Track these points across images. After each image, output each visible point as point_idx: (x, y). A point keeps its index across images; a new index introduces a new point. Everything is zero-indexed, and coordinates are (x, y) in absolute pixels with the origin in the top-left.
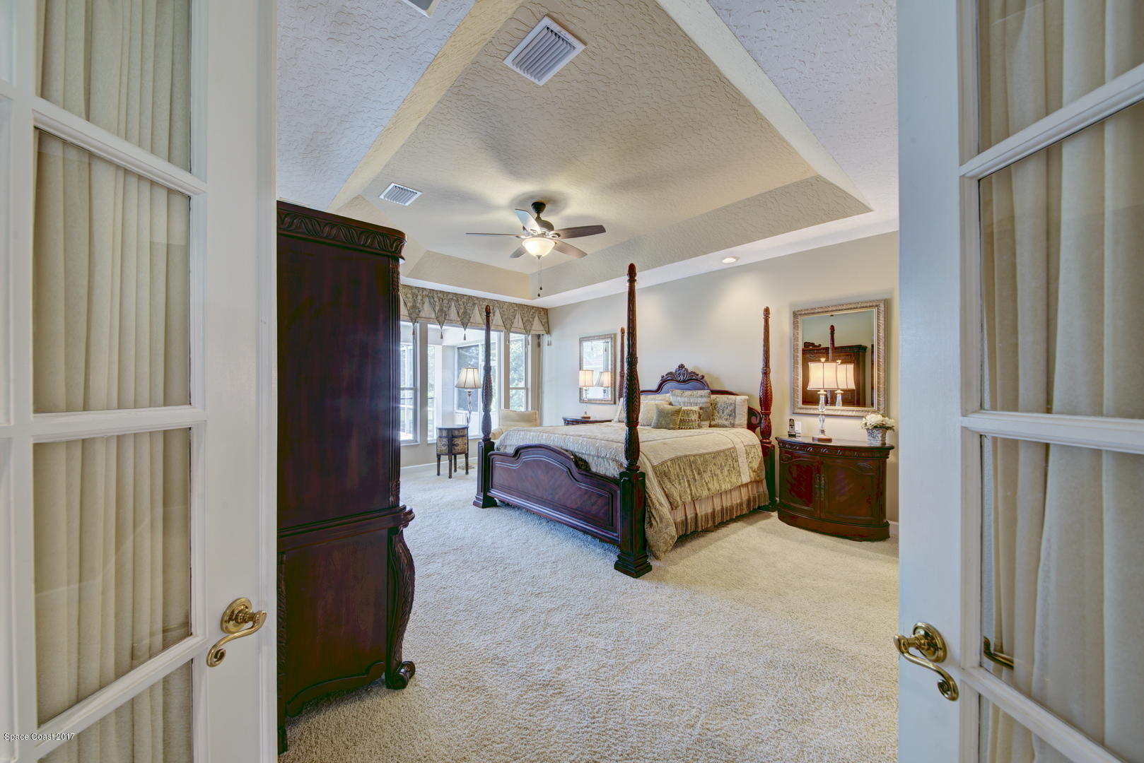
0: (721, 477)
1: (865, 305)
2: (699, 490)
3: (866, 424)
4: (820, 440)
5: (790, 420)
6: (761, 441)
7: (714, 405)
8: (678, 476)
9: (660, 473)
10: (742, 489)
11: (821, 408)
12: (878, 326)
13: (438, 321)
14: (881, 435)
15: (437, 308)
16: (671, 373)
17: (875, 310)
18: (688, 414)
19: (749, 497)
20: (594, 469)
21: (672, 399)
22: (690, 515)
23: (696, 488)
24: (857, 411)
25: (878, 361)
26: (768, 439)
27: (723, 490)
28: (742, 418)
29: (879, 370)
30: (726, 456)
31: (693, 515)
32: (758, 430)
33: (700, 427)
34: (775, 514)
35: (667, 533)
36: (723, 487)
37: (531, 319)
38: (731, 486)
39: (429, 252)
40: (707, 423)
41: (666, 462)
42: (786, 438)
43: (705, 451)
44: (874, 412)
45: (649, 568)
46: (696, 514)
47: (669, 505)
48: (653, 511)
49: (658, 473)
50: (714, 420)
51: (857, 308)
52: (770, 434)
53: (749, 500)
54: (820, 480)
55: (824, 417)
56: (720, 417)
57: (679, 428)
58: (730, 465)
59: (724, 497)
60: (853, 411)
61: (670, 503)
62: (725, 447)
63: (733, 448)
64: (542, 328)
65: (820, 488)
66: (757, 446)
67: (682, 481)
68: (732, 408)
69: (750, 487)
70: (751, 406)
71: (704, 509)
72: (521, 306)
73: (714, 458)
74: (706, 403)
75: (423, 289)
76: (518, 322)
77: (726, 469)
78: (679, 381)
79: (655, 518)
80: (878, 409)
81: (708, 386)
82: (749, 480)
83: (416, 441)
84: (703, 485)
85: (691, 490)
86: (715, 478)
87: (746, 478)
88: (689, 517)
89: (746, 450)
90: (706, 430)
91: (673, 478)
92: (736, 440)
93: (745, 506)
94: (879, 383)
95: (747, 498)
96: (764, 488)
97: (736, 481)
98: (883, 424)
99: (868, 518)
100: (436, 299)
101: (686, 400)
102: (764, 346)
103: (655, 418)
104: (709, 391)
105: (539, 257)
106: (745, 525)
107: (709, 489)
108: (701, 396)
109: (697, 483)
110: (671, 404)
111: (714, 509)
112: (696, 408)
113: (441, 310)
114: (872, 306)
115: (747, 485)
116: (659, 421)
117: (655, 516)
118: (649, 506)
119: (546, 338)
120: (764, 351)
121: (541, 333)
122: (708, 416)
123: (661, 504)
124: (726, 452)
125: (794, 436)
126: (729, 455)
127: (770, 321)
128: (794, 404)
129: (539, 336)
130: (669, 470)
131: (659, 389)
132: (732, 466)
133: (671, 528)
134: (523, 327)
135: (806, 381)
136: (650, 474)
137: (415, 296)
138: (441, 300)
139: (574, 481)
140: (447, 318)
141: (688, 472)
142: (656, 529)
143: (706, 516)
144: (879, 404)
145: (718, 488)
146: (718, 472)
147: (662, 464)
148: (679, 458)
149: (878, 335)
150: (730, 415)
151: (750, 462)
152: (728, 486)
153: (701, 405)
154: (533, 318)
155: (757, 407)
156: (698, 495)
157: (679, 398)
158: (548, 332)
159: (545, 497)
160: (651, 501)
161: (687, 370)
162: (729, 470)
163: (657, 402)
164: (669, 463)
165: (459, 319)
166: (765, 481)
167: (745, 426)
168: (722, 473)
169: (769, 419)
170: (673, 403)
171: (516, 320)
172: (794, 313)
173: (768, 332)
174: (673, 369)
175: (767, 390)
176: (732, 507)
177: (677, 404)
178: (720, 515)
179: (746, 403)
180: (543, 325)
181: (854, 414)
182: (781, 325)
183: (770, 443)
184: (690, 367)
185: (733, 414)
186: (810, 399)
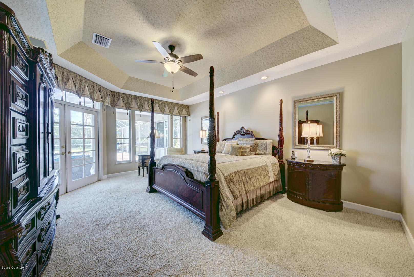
0: (260, 179)
1: (329, 96)
2: (249, 187)
3: (331, 153)
4: (308, 161)
5: (292, 151)
6: (278, 161)
7: (257, 145)
8: (238, 181)
9: (229, 180)
10: (270, 184)
11: (308, 146)
12: (336, 105)
13: (139, 109)
14: (339, 159)
15: (139, 104)
16: (238, 131)
17: (335, 98)
18: (245, 149)
19: (274, 188)
20: (195, 178)
21: (239, 142)
22: (245, 200)
23: (248, 186)
24: (325, 147)
25: (336, 123)
26: (282, 160)
27: (261, 186)
28: (270, 150)
29: (336, 127)
30: (263, 169)
31: (246, 200)
32: (277, 156)
33: (250, 154)
34: (285, 195)
35: (230, 215)
36: (261, 185)
37: (181, 110)
38: (265, 184)
39: (131, 77)
40: (254, 153)
41: (232, 174)
42: (291, 160)
43: (252, 167)
44: (334, 147)
45: (221, 233)
46: (248, 199)
47: (232, 197)
48: (223, 202)
49: (227, 180)
50: (257, 151)
51: (325, 97)
52: (282, 158)
53: (273, 190)
54: (309, 181)
55: (310, 150)
56: (260, 150)
57: (241, 155)
58: (264, 173)
59: (262, 189)
60: (323, 147)
61: (234, 196)
62: (262, 165)
63: (266, 165)
64: (186, 114)
65: (308, 185)
66: (277, 164)
67: (240, 183)
68: (265, 146)
69: (274, 183)
70: (273, 145)
71: (252, 196)
72: (177, 104)
73: (257, 170)
74: (253, 144)
75: (132, 95)
76: (176, 111)
77: (263, 175)
78: (242, 134)
79: (224, 207)
80: (336, 146)
81: (254, 137)
82: (273, 180)
83: (131, 161)
84: (251, 184)
85: (245, 188)
86: (257, 180)
87: (272, 179)
88: (244, 202)
89: (272, 166)
90: (253, 156)
91: (235, 182)
92: (267, 161)
93: (271, 192)
94: (336, 133)
95: (272, 188)
96: (280, 183)
97: (267, 181)
98: (340, 153)
99: (334, 200)
100: (138, 100)
101: (244, 142)
102: (280, 117)
103: (230, 150)
104: (255, 138)
105: (172, 73)
106: (272, 202)
107: (254, 186)
108: (251, 141)
109: (248, 184)
110: (238, 144)
111: (257, 196)
112: (249, 146)
113: (140, 105)
114: (333, 96)
115: (272, 182)
116: (232, 152)
117: (224, 205)
118: (221, 200)
119: (188, 118)
120: (280, 119)
121: (186, 115)
122: (254, 150)
123: (228, 198)
124: (263, 167)
125: (295, 159)
126: (264, 169)
127: (283, 105)
128: (294, 144)
129: (186, 117)
130: (233, 178)
131: (233, 138)
132: (265, 174)
133: (233, 212)
134: (178, 113)
135: (300, 133)
136: (223, 180)
137: (128, 98)
138: (140, 100)
139: (186, 183)
140: (143, 108)
141: (244, 178)
142: (225, 213)
143: (253, 199)
144: (336, 143)
145: (259, 185)
146: (259, 177)
147: (229, 175)
148: (238, 171)
149: (336, 110)
150: (264, 149)
151: (274, 171)
152: (264, 184)
153: (251, 145)
154: (183, 109)
155: (277, 145)
156: (248, 190)
157: (241, 142)
158: (189, 115)
159: (174, 190)
160: (222, 196)
161: (245, 129)
162: (264, 176)
163: (232, 144)
164: (233, 174)
165: (149, 109)
166: (280, 180)
167: (271, 154)
168: (261, 177)
169: (282, 151)
170: (239, 144)
171: (175, 110)
172: (294, 101)
173: (282, 111)
174: (239, 129)
175: (281, 138)
176: (265, 194)
177: (241, 144)
178: (260, 198)
179: (272, 143)
180: (187, 112)
181: (324, 148)
182: (288, 108)
183: (283, 162)
184: (246, 128)
185: (265, 148)
186: (302, 141)
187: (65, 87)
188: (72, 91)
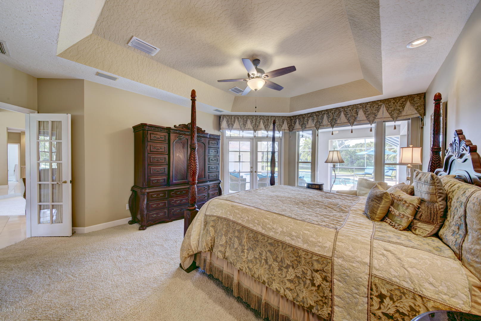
13: (316, 127)
16: (451, 145)
18: (397, 205)
37: (399, 108)
40: (428, 229)
50: (444, 226)
72: (386, 100)
76: (382, 114)
100: (315, 117)
105: (256, 90)
113: (318, 121)
121: (415, 116)
122: (432, 217)
129: (420, 118)
137: (304, 118)
138: (318, 116)
140: (321, 124)
158: (424, 114)
161: (459, 140)
171: (380, 112)
187: (245, 128)
188: (249, 129)
